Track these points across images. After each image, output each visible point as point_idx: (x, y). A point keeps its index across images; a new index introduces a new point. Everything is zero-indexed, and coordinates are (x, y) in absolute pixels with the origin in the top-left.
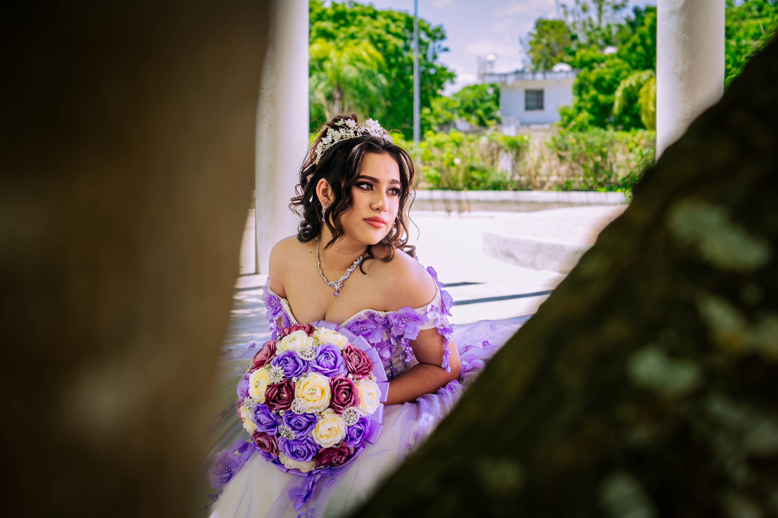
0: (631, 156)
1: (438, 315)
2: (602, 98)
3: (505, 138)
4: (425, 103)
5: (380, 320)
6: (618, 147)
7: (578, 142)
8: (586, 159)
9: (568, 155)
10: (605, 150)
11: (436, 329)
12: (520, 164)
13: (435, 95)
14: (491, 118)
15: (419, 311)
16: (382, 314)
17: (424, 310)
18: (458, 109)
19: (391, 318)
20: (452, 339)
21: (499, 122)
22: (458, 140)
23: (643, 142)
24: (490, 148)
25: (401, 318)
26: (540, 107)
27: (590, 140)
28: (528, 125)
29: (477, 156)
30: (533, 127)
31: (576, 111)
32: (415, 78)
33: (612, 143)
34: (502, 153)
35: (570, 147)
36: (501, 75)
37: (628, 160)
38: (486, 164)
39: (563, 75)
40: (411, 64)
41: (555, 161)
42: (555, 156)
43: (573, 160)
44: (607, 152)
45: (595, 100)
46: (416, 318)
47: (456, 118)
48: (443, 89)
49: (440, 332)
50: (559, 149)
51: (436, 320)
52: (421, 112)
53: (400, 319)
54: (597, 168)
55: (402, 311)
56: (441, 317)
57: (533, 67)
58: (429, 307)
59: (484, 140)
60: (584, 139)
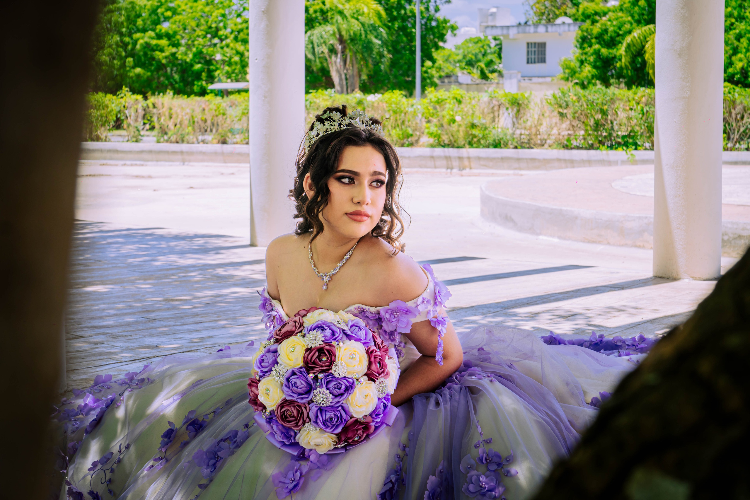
0: (632, 114)
1: (430, 307)
2: (604, 51)
3: (506, 95)
4: (427, 56)
5: (371, 315)
6: (619, 105)
7: (579, 99)
8: (587, 116)
9: (569, 112)
10: (605, 107)
11: (429, 322)
12: (521, 121)
13: (437, 48)
14: (493, 71)
15: (410, 304)
16: (373, 310)
17: (415, 303)
18: (459, 61)
19: (382, 313)
20: (445, 331)
21: (501, 75)
22: (459, 97)
23: (644, 99)
24: (492, 106)
25: (392, 312)
26: (543, 60)
27: (590, 98)
28: (530, 78)
29: (477, 113)
30: (535, 80)
31: (578, 64)
32: (417, 32)
33: (613, 101)
34: (503, 110)
35: (571, 105)
36: (502, 27)
37: (629, 119)
38: (487, 121)
39: (566, 27)
40: (414, 16)
41: (556, 119)
42: (556, 113)
43: (574, 118)
44: (607, 110)
45: (597, 53)
46: (408, 312)
47: (458, 72)
48: (445, 42)
49: (432, 324)
50: (560, 106)
51: (428, 312)
52: (423, 66)
53: (392, 314)
54: (598, 126)
55: (392, 305)
56: (434, 309)
57: (536, 19)
58: (420, 299)
59: (484, 97)
60: (584, 96)
